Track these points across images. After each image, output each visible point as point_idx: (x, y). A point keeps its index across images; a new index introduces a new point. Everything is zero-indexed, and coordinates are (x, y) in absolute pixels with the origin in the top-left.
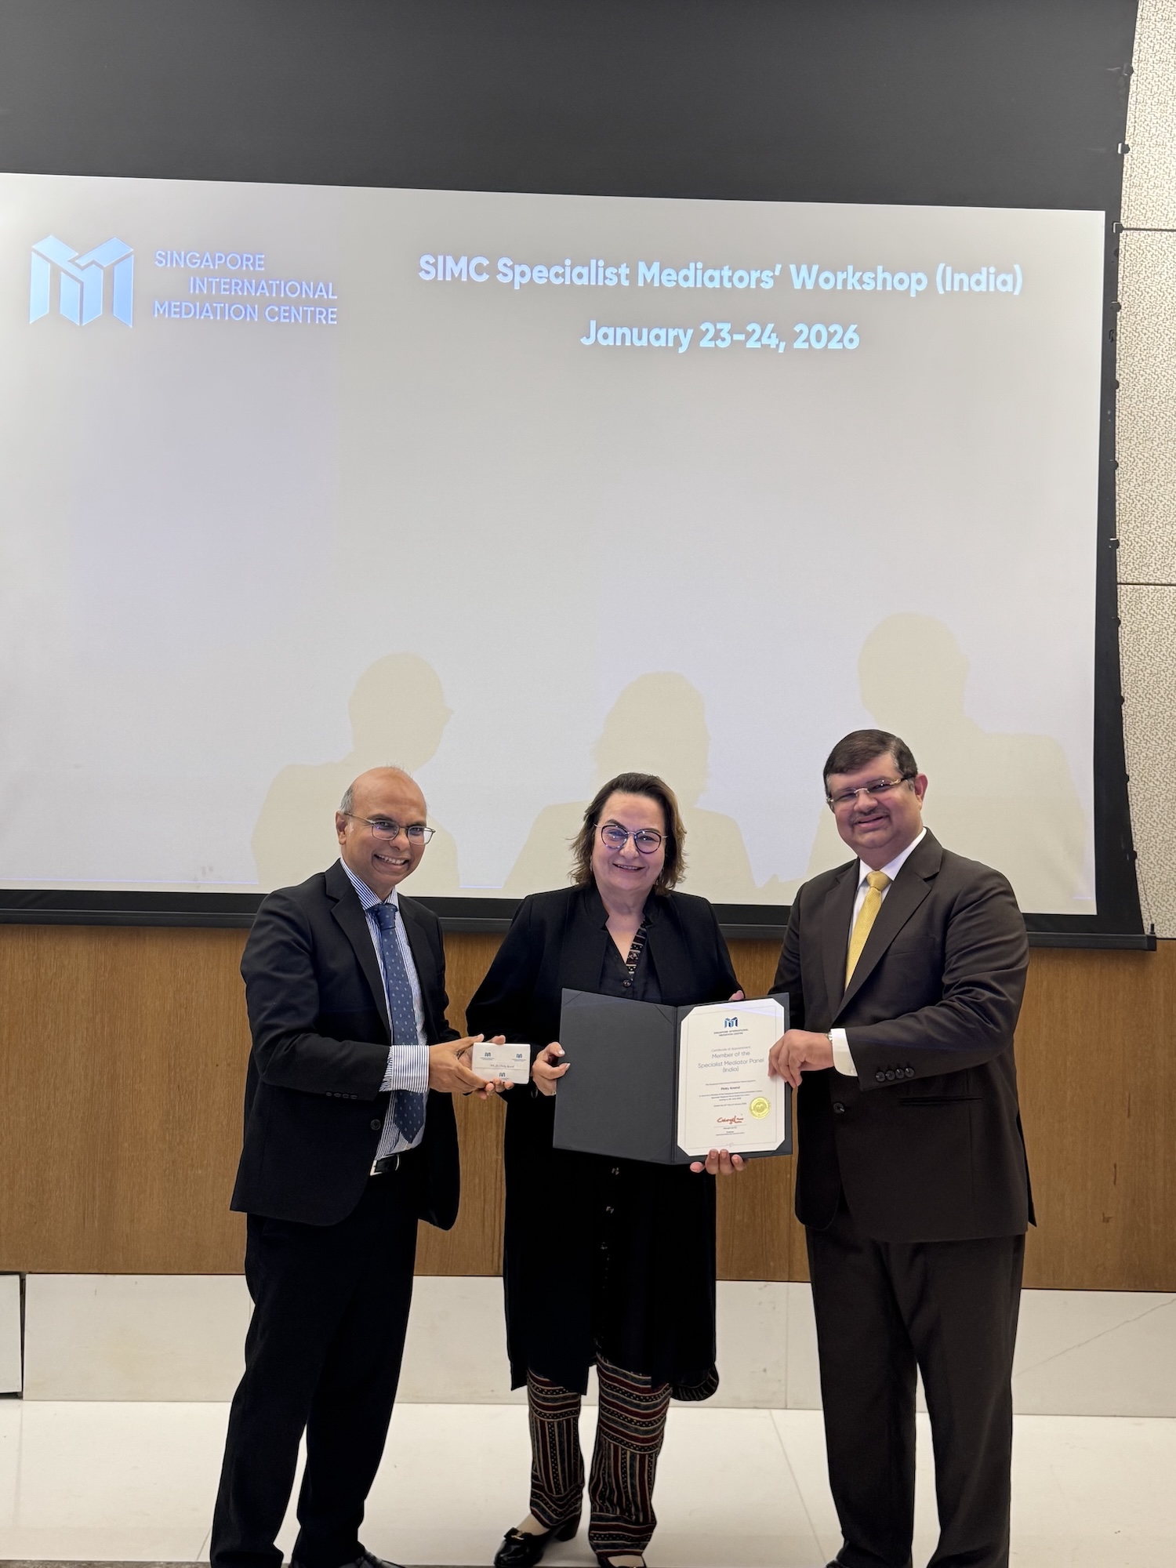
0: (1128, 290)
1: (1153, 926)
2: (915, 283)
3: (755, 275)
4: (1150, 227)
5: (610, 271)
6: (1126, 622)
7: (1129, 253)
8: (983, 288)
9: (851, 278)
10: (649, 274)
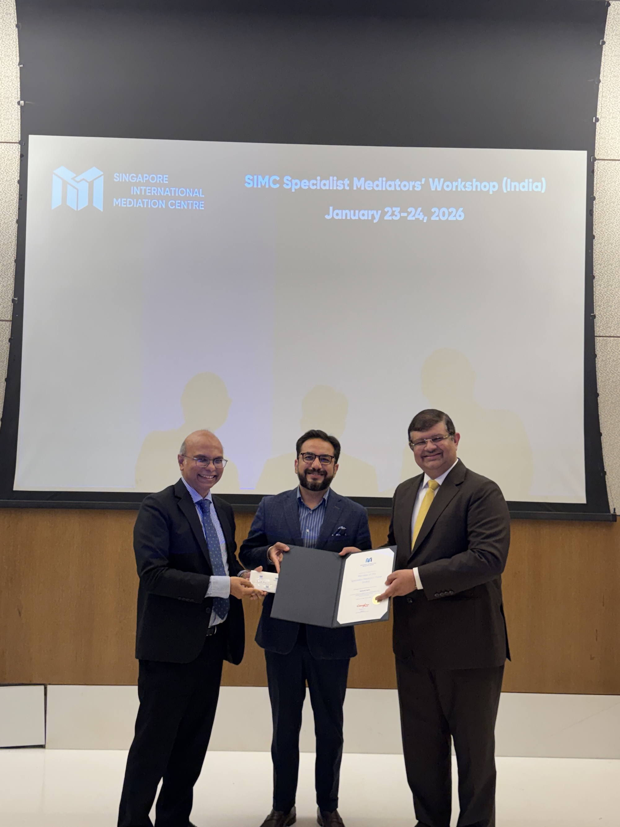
0: (599, 190)
1: (615, 509)
2: (491, 187)
3: (412, 183)
4: (610, 158)
5: (340, 182)
6: (599, 356)
7: (599, 171)
8: (526, 189)
9: (460, 185)
10: (359, 183)
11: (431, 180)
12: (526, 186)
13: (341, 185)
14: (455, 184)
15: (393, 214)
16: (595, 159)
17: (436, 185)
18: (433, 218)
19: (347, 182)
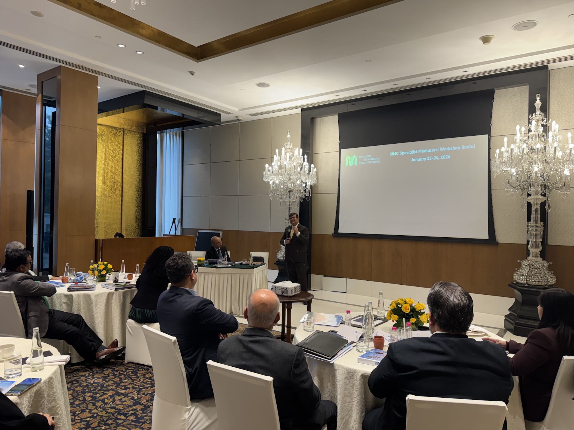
1: (498, 241)
2: (458, 148)
3: (435, 150)
4: (496, 135)
5: (415, 151)
6: (493, 195)
7: (493, 140)
8: (469, 148)
9: (449, 149)
10: (420, 151)
11: (440, 148)
12: (469, 147)
13: (415, 152)
14: (447, 148)
15: (430, 158)
16: (491, 137)
17: (442, 149)
18: (441, 158)
19: (417, 151)
